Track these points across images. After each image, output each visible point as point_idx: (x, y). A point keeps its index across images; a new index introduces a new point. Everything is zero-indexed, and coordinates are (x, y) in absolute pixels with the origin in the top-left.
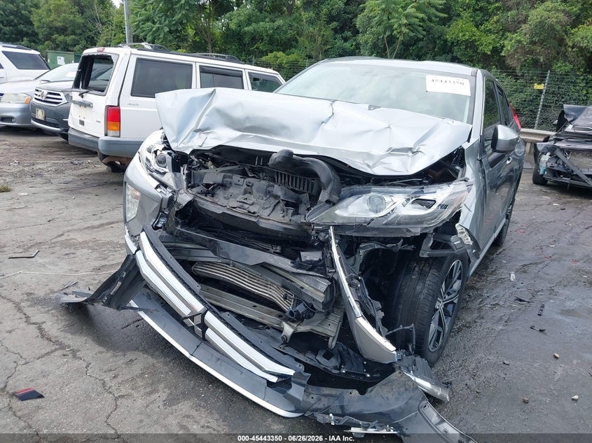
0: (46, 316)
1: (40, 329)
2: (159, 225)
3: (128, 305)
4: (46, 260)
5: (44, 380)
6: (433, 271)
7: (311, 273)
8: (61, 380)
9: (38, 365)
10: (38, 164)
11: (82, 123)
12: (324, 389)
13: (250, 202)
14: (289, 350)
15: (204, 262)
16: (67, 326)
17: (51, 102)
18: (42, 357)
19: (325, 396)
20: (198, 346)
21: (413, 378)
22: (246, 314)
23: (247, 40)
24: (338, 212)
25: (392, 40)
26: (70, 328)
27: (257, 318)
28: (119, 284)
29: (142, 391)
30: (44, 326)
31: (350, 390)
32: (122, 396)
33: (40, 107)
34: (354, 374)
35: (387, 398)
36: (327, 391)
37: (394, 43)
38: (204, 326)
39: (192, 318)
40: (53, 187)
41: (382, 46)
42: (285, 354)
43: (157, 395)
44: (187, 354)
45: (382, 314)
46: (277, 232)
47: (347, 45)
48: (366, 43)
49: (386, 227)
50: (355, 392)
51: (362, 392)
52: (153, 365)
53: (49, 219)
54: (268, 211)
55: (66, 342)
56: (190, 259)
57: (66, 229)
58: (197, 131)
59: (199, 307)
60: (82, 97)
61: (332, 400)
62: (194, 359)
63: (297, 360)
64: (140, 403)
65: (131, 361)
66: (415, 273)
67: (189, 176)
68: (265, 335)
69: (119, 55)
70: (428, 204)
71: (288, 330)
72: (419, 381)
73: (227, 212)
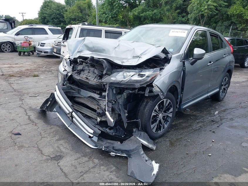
0: (33, 114)
1: (29, 117)
2: (65, 84)
3: (54, 110)
4: (40, 98)
5: (24, 131)
6: (151, 101)
7: (102, 99)
8: (28, 131)
9: (24, 127)
10: (52, 68)
11: (63, 52)
12: (109, 140)
13: (89, 75)
14: (97, 126)
15: (78, 97)
16: (37, 117)
17: (59, 46)
18: (26, 124)
19: (108, 143)
20: (71, 124)
21: (139, 139)
22: (88, 115)
23: (142, 20)
24: (112, 78)
25: (203, 16)
26: (38, 118)
27: (91, 116)
28: (50, 102)
29: (51, 136)
30: (31, 116)
31: (117, 142)
32: (44, 137)
33: (56, 48)
34: (118, 135)
35: (130, 145)
36: (109, 141)
37: (204, 17)
38: (72, 117)
39: (69, 114)
40: (53, 75)
41: (198, 19)
42: (95, 127)
43: (55, 138)
44: (67, 126)
45: (127, 115)
46: (94, 85)
47: (183, 19)
48: (191, 18)
49: (126, 83)
50: (119, 143)
51: (121, 143)
52: (58, 130)
53: (47, 85)
54: (93, 79)
55: (35, 121)
56: (73, 96)
57: (51, 89)
58: (78, 52)
59: (71, 110)
60: (64, 43)
61: (110, 144)
62: (69, 128)
63: (99, 129)
64: (49, 139)
65: (52, 128)
66: (145, 102)
67: (73, 67)
68: (91, 121)
69: (75, 28)
70: (142, 76)
71: (99, 119)
72: (141, 140)
73: (81, 79)
